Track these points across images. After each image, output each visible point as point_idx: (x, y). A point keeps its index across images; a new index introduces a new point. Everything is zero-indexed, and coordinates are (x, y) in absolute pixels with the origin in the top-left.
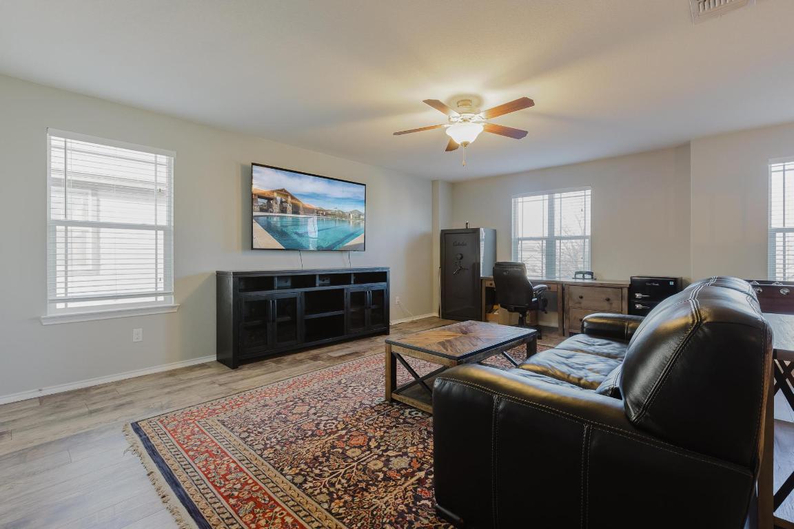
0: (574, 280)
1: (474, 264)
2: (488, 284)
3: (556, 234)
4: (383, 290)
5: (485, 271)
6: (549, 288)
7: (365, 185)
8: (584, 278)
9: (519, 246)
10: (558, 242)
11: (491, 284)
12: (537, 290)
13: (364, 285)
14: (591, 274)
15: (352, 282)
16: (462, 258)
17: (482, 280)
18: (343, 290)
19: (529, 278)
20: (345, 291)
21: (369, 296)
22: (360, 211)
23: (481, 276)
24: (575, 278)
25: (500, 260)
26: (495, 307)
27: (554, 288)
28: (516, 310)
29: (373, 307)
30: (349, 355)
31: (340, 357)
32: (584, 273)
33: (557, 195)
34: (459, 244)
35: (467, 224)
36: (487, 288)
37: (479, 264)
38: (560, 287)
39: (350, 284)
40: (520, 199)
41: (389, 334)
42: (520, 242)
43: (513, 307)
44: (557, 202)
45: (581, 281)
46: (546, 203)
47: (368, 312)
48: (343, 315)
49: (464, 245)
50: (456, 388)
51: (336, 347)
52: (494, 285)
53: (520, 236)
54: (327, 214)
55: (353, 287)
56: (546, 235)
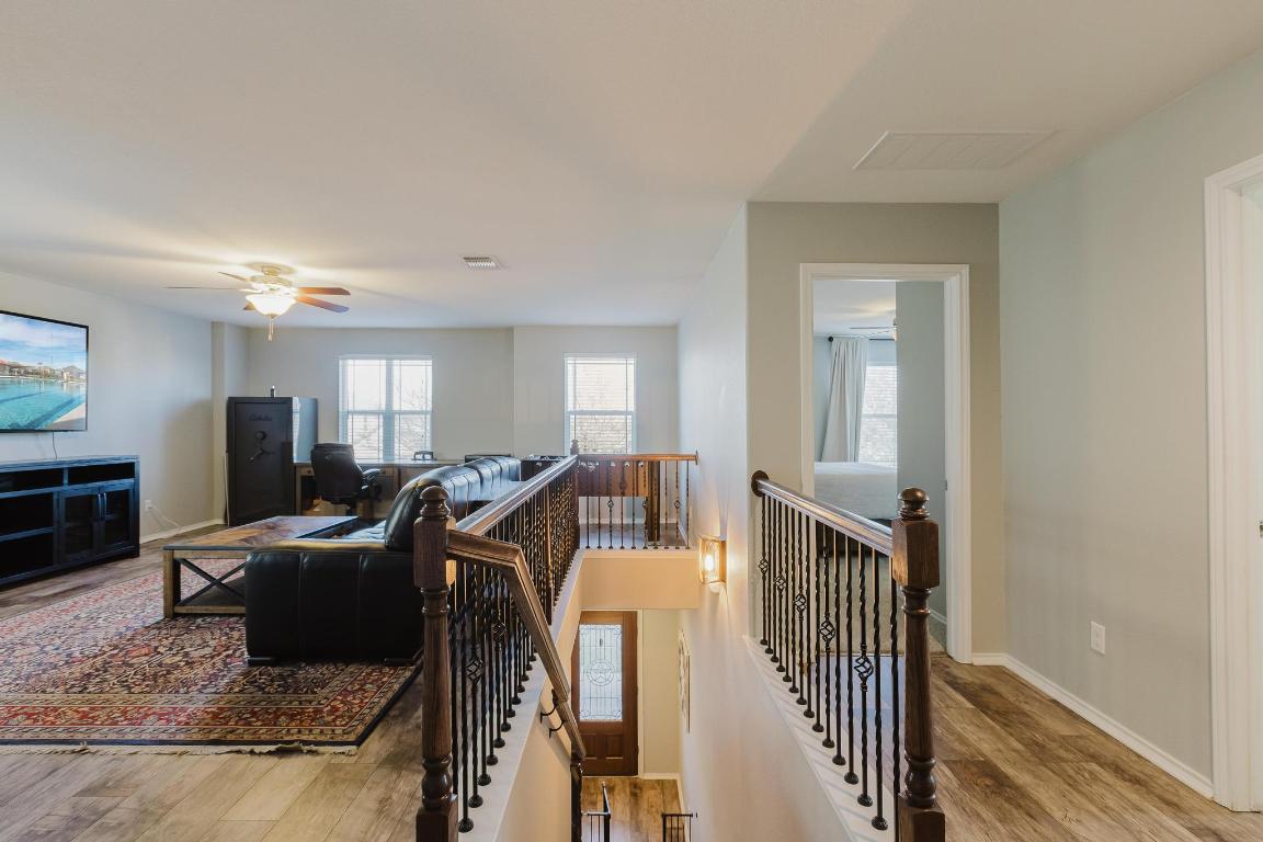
0: (413, 462)
1: (283, 444)
2: (304, 472)
3: (396, 407)
4: (127, 491)
5: (300, 454)
6: (384, 473)
7: (87, 327)
8: (424, 459)
9: (350, 420)
10: (397, 416)
11: (309, 472)
12: (367, 475)
13: (90, 485)
14: (431, 453)
15: (66, 481)
16: (265, 436)
17: (295, 468)
18: (51, 494)
19: (357, 461)
20: (55, 497)
21: (102, 501)
22: (79, 367)
23: (295, 461)
24: (415, 459)
25: (322, 441)
26: (315, 502)
27: (389, 471)
28: (342, 501)
29: (108, 517)
30: (74, 589)
31: (55, 595)
32: (424, 453)
33: (396, 362)
34: (260, 419)
35: (272, 390)
36: (303, 478)
37: (291, 444)
38: (396, 471)
39: (61, 484)
40: (350, 362)
41: (138, 555)
42: (350, 417)
43: (337, 499)
44: (396, 370)
45: (421, 462)
46: (384, 369)
47: (98, 527)
48: (51, 534)
49: (267, 419)
50: (267, 558)
51: (35, 586)
52: (313, 474)
53: (351, 408)
54: (27, 373)
55: (68, 489)
56: (383, 407)
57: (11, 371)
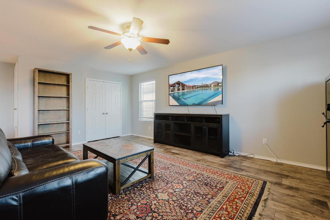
48: (190, 136)
57: (193, 88)
